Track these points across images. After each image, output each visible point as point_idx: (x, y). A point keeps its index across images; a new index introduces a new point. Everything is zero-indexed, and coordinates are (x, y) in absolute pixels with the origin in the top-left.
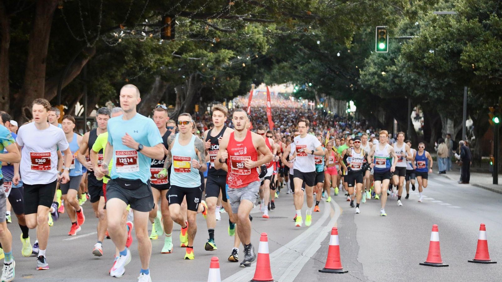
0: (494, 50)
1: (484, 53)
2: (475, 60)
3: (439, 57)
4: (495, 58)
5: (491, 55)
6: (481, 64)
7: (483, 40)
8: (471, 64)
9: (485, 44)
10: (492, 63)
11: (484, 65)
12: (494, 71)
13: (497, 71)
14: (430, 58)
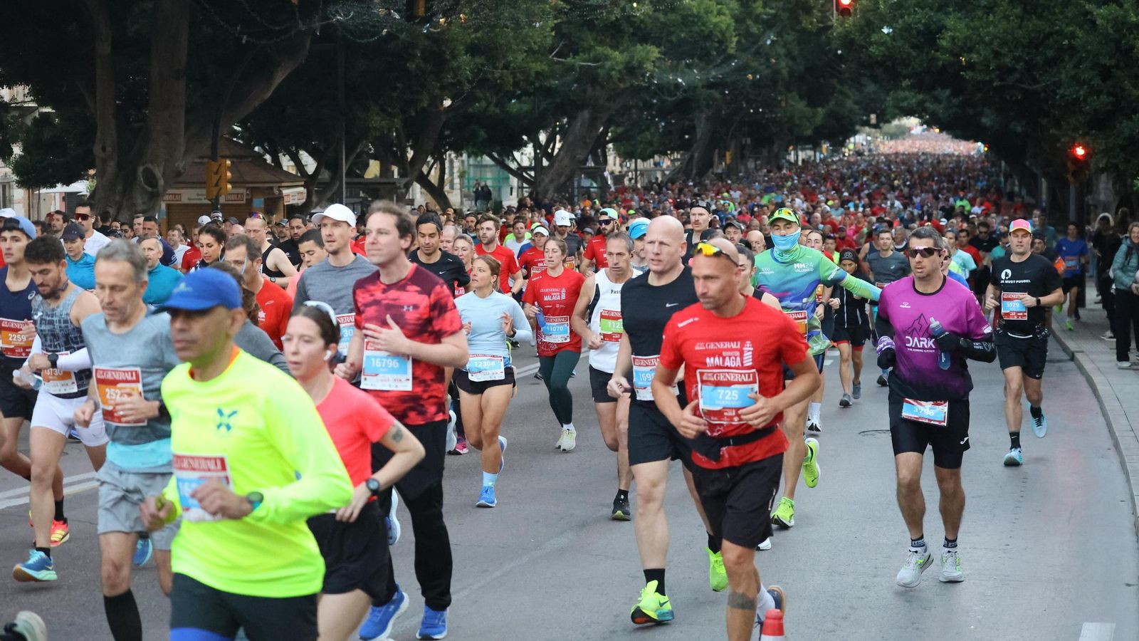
0: (1003, 25)
1: (983, 32)
2: (965, 49)
3: (900, 43)
4: (1004, 43)
5: (996, 37)
6: (975, 56)
7: (985, 6)
8: (957, 56)
9: (987, 14)
10: (997, 54)
11: (981, 58)
12: (1005, 71)
13: (1011, 70)
14: (883, 44)
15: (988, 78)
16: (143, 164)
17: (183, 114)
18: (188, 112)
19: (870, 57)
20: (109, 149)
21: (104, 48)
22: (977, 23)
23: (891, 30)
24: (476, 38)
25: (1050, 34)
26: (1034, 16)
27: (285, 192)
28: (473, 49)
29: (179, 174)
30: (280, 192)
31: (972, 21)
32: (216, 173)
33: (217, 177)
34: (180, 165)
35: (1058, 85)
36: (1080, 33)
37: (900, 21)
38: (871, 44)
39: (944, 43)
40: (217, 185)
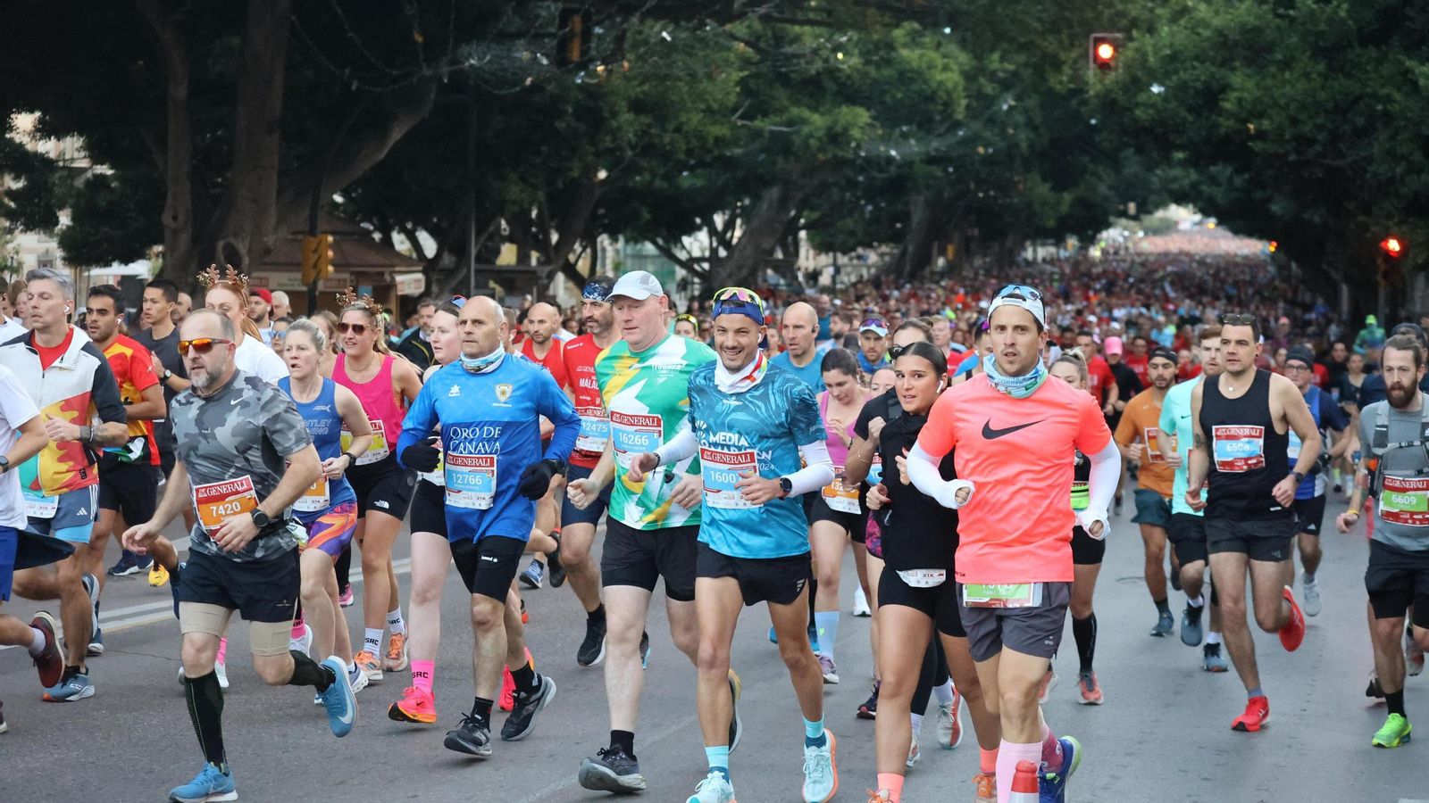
0: (1301, 85)
1: (1277, 92)
2: (1255, 113)
3: (1173, 105)
4: (1303, 107)
5: (1293, 99)
6: (1267, 122)
7: (1280, 61)
8: (1247, 121)
9: (1283, 70)
11: (1274, 126)
12: (1303, 142)
13: (1311, 142)
14: (1153, 106)
15: (1282, 151)
16: (224, 238)
17: (275, 177)
18: (282, 174)
19: (1135, 121)
20: (181, 218)
21: (180, 92)
22: (1269, 82)
23: (1162, 89)
24: (643, 92)
25: (1358, 99)
26: (1340, 75)
27: (399, 278)
28: (637, 106)
29: (268, 251)
30: (393, 279)
31: (1264, 79)
32: (315, 251)
33: (316, 256)
34: (270, 240)
35: (1370, 160)
36: (1397, 96)
37: (1175, 78)
38: (1137, 105)
39: (1228, 105)
40: (315, 266)
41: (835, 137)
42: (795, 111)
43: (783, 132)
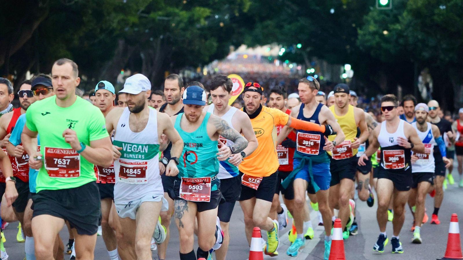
41: (192, 22)
42: (170, 9)
43: (163, 20)
